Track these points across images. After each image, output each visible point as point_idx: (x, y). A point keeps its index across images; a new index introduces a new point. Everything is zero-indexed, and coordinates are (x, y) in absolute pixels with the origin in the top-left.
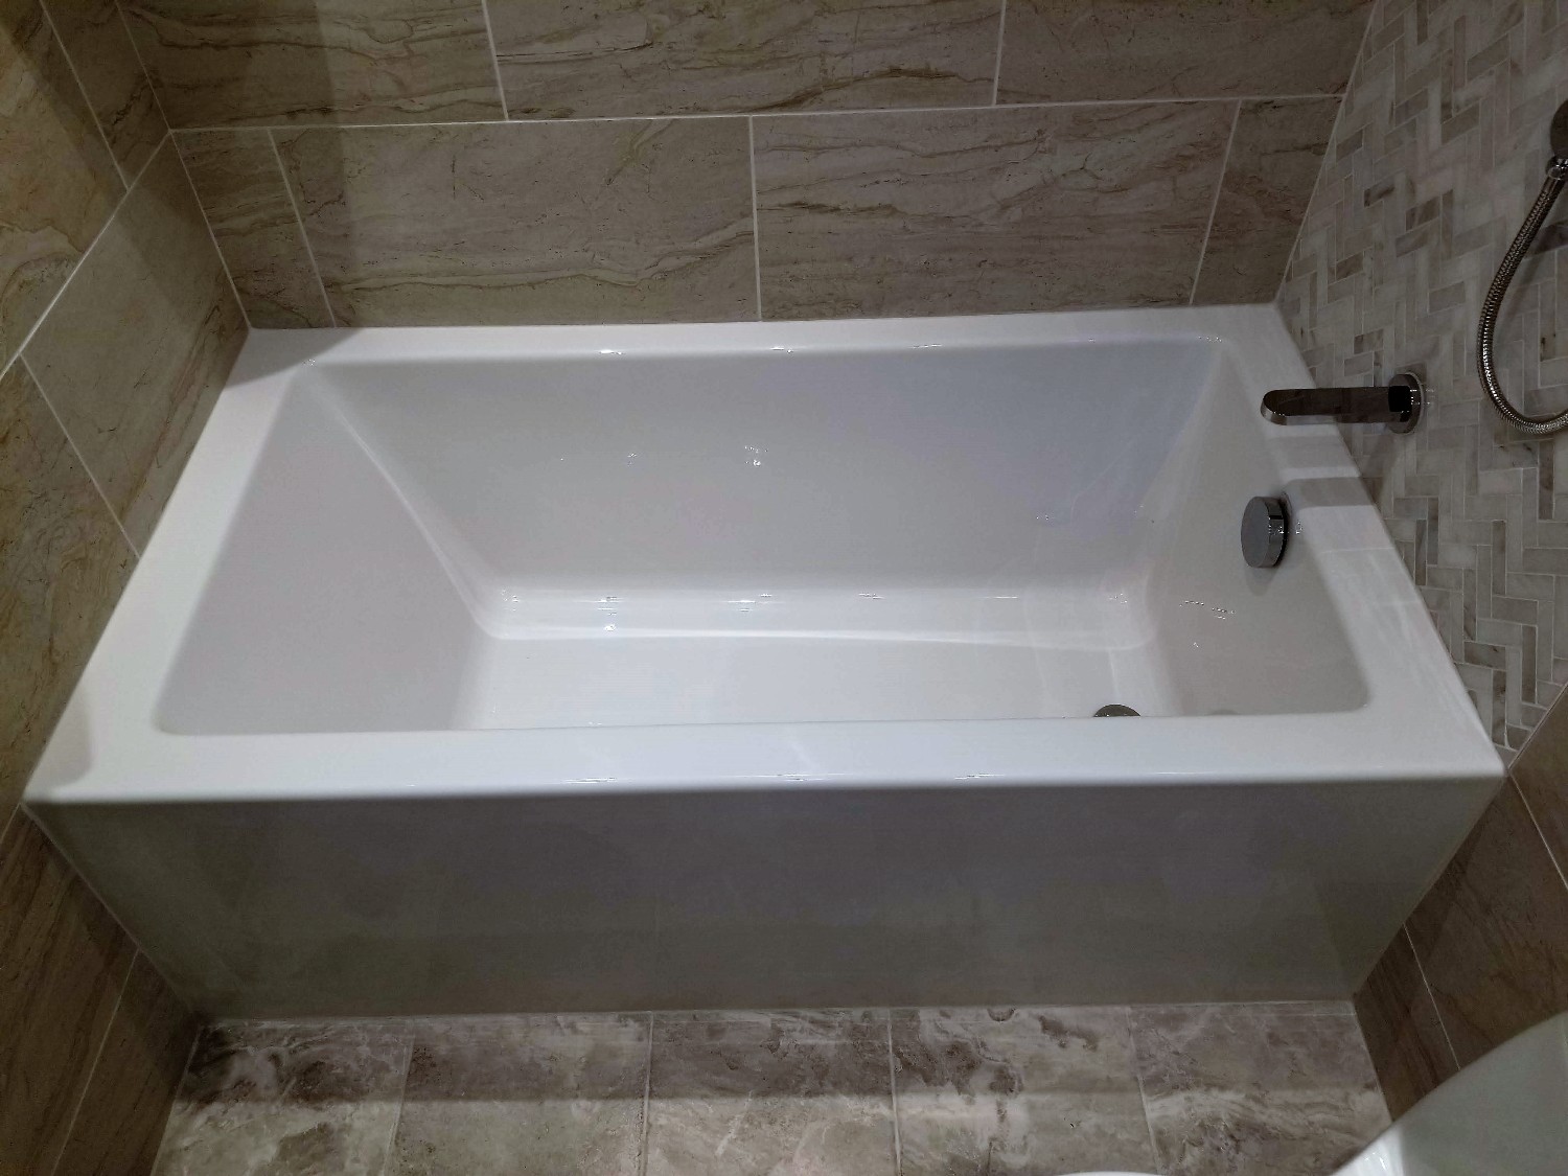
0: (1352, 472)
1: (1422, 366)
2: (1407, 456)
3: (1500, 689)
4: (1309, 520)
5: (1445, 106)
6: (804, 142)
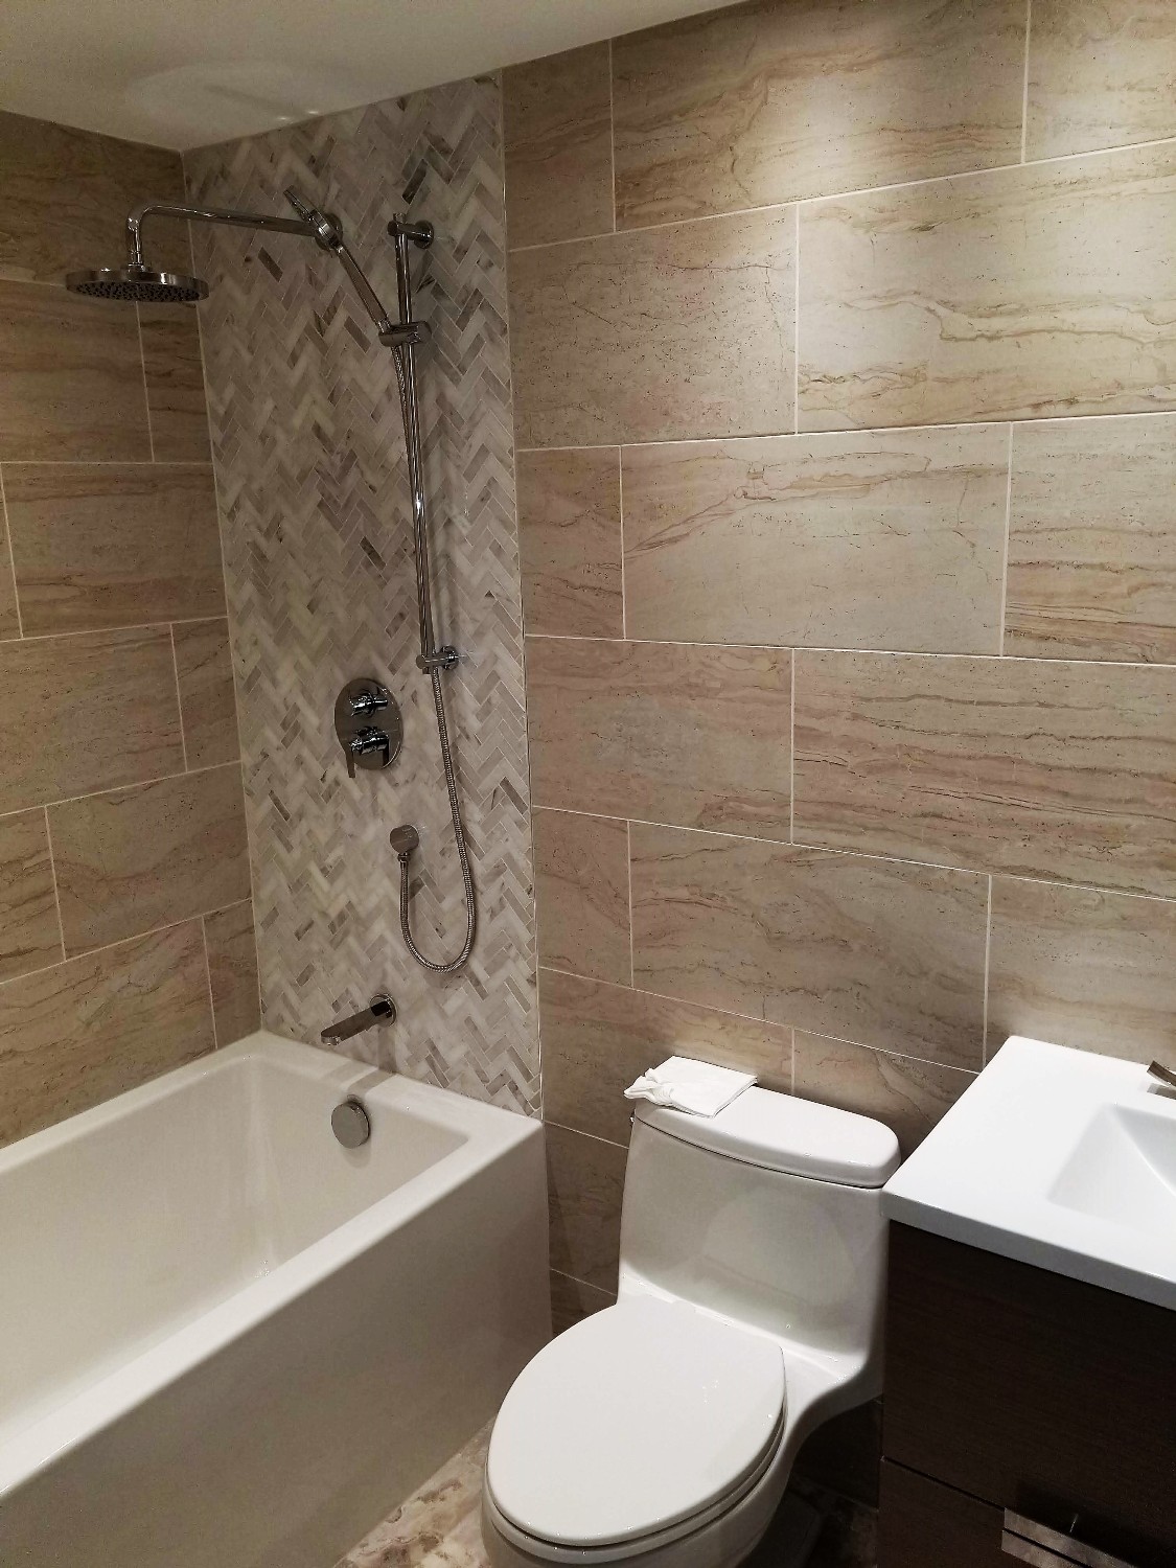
0: (374, 1069)
1: (382, 986)
2: (400, 1036)
3: (515, 1089)
4: (372, 1097)
5: (324, 871)
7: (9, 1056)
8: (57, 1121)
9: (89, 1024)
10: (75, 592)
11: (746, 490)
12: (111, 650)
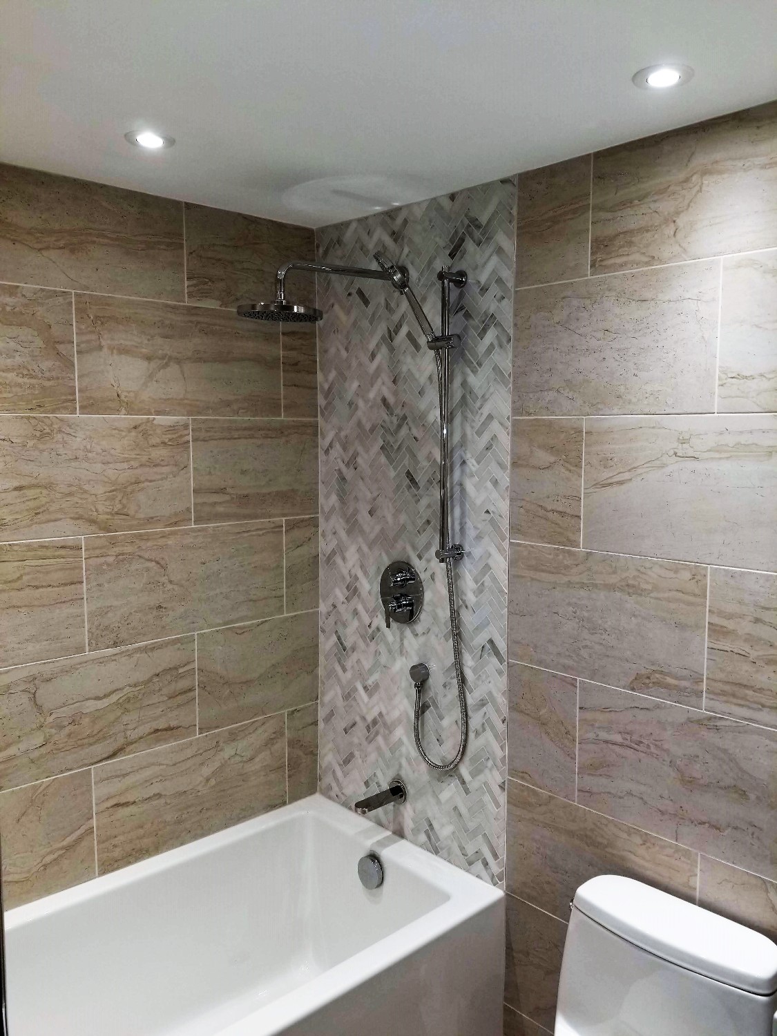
0: (389, 833)
3: (486, 864)
5: (365, 688)
6: (119, 773)
7: (157, 797)
8: (182, 844)
9: (208, 780)
10: (227, 498)
11: (676, 450)
12: (246, 535)
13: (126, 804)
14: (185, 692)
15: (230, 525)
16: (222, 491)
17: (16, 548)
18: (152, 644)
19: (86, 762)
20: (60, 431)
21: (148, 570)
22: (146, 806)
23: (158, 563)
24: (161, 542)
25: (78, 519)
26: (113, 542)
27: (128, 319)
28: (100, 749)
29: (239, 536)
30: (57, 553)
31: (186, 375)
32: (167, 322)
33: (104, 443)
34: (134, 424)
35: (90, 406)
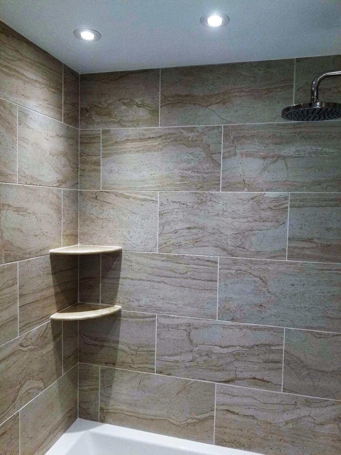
6: (230, 393)
7: (252, 418)
13: (233, 413)
14: (275, 362)
15: (314, 264)
16: (310, 240)
17: (185, 257)
18: (255, 326)
19: (213, 379)
20: (210, 200)
21: (255, 282)
22: (245, 420)
23: (261, 279)
24: (264, 267)
25: (216, 247)
26: (235, 262)
27: (253, 136)
28: (221, 375)
29: (321, 272)
30: (205, 264)
31: (288, 166)
32: (278, 135)
33: (233, 207)
34: (251, 197)
35: (228, 187)
